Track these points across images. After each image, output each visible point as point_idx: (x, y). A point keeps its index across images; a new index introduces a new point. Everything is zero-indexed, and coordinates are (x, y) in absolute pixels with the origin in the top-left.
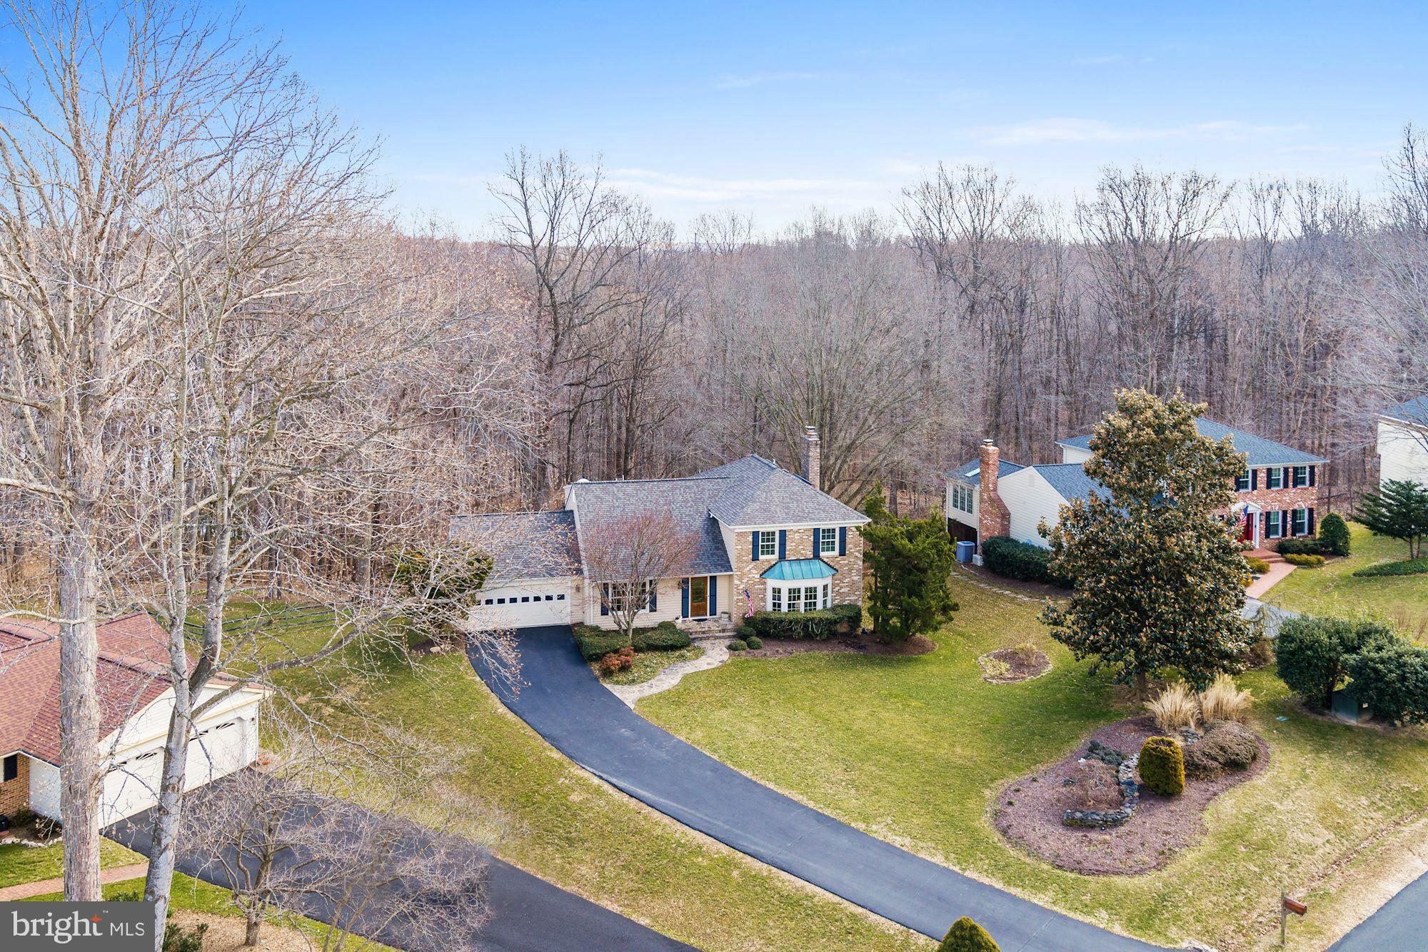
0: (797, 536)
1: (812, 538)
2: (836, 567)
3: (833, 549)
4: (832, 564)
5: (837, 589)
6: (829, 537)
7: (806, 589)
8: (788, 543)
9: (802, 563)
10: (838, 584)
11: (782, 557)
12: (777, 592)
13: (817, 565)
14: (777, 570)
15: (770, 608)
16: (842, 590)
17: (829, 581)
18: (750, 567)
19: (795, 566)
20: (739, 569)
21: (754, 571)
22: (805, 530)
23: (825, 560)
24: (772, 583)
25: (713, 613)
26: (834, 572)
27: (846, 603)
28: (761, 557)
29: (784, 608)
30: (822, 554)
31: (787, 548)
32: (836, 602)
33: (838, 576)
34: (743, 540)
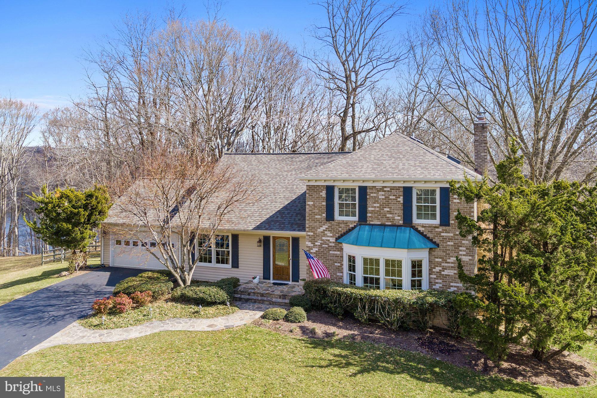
0: (381, 196)
1: (401, 199)
2: (436, 240)
3: (434, 217)
4: (430, 235)
5: (438, 269)
6: (426, 200)
7: (387, 262)
8: (369, 203)
9: (387, 230)
10: (439, 264)
11: (363, 218)
12: (352, 260)
13: (407, 233)
14: (354, 233)
15: (346, 280)
16: (446, 272)
17: (423, 255)
18: (324, 227)
19: (377, 233)
20: (313, 229)
21: (329, 234)
22: (392, 188)
23: (420, 229)
24: (349, 249)
25: (296, 278)
26: (432, 246)
27: (452, 289)
28: (337, 217)
29: (359, 281)
30: (416, 221)
31: (370, 209)
32: (437, 286)
33: (438, 252)
34: (315, 195)
